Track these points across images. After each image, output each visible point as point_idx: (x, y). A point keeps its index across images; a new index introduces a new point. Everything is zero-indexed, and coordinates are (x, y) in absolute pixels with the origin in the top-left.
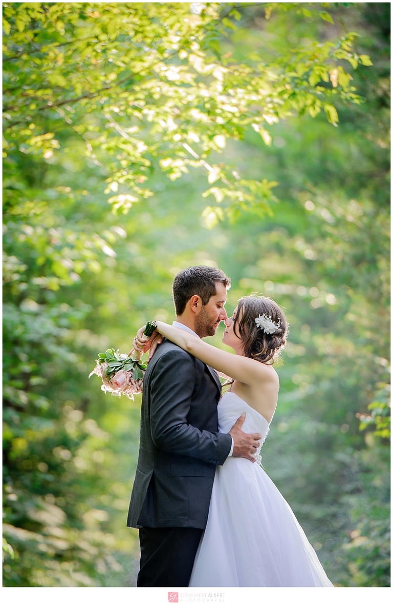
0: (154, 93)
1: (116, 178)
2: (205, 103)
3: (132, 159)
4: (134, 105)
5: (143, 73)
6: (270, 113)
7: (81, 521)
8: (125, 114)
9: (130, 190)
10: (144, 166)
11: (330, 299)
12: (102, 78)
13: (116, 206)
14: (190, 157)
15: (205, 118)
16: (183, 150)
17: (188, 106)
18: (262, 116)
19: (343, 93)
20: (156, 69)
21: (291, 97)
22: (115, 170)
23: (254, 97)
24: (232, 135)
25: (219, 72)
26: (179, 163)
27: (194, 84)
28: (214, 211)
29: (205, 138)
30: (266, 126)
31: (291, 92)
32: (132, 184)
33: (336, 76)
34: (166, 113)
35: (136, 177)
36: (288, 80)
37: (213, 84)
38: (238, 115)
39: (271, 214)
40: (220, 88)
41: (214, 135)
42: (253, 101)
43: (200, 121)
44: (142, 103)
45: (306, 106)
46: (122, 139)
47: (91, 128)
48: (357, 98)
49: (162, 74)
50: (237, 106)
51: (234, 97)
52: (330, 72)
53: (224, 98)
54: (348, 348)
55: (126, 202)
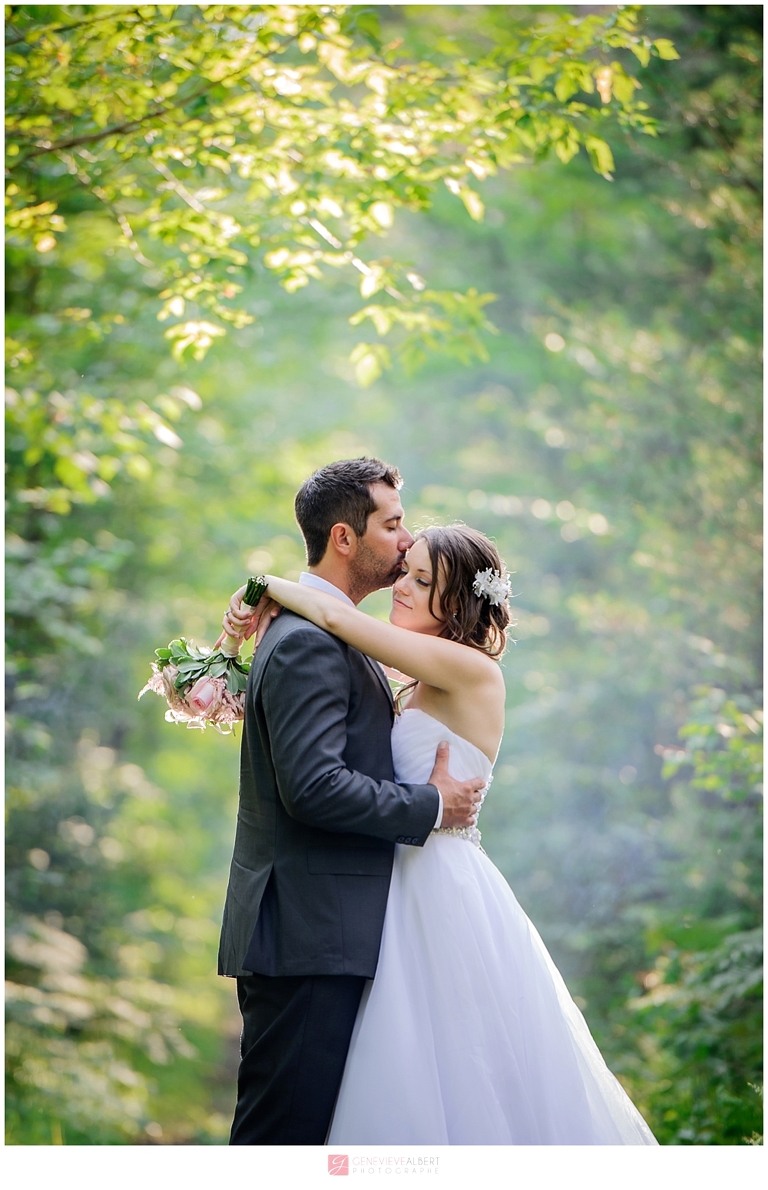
0: (252, 122)
1: (179, 290)
2: (352, 138)
3: (211, 250)
4: (212, 146)
5: (228, 83)
6: (480, 158)
7: (115, 962)
8: (195, 163)
9: (207, 314)
10: (233, 265)
11: (597, 524)
12: (148, 93)
13: (181, 346)
14: (326, 247)
15: (352, 169)
16: (310, 231)
17: (319, 146)
18: (464, 163)
19: (622, 114)
20: (255, 73)
21: (521, 124)
22: (179, 273)
23: (448, 127)
24: (406, 200)
25: (379, 78)
26: (303, 259)
27: (329, 102)
28: (373, 352)
29: (353, 207)
30: (473, 182)
31: (519, 113)
32: (211, 300)
33: (609, 81)
34: (276, 160)
35: (219, 286)
36: (514, 91)
37: (366, 101)
38: (417, 161)
39: (484, 356)
40: (381, 109)
41: (372, 202)
42: (447, 134)
43: (343, 176)
44: (229, 141)
45: (549, 141)
46: (190, 214)
47: (127, 191)
48: (649, 124)
49: (267, 84)
50: (415, 144)
51: (408, 125)
52: (596, 74)
53: (387, 128)
54: (638, 618)
55: (200, 335)
